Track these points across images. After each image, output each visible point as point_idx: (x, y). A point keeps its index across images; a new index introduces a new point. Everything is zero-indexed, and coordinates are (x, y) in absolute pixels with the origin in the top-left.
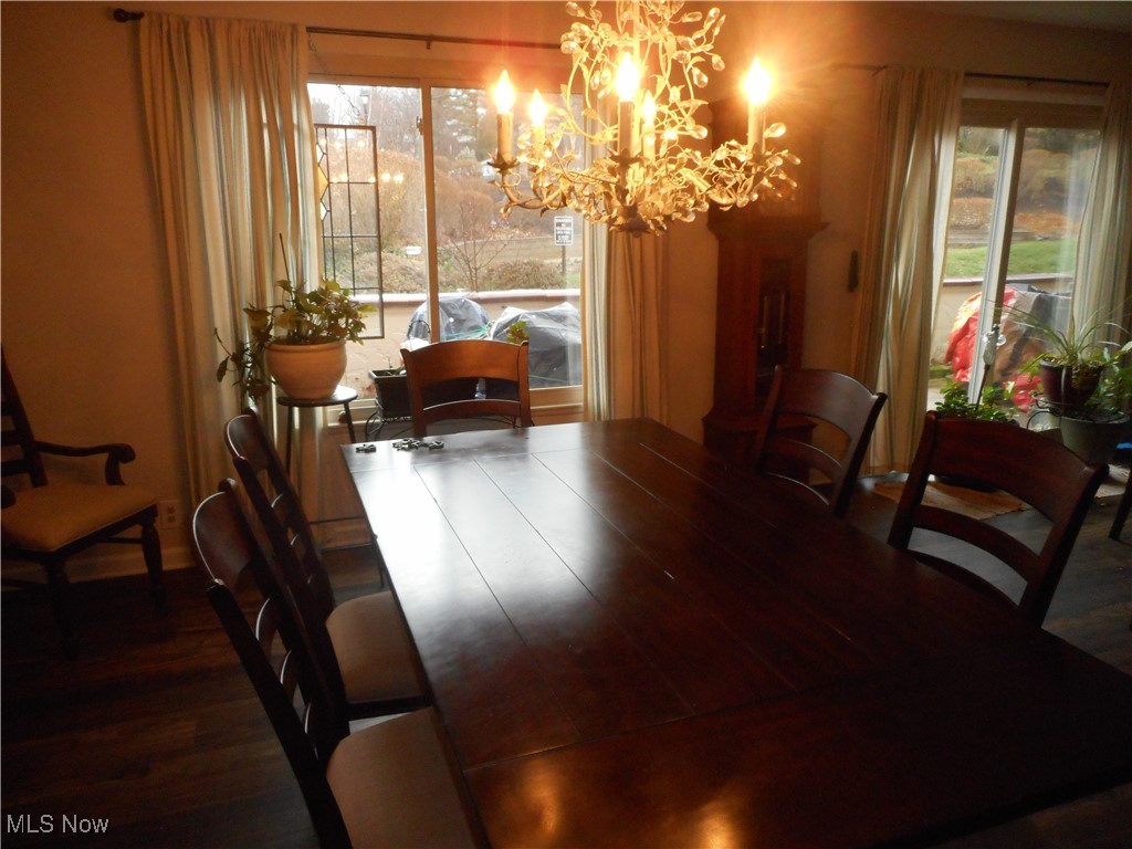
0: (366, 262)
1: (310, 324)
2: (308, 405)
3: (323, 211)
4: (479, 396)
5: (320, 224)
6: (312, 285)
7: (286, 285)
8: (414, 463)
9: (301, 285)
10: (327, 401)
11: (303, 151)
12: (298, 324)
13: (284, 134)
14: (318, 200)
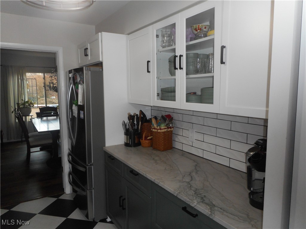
0: (41, 100)
1: (26, 105)
2: (26, 116)
3: (28, 90)
4: (52, 114)
5: (28, 92)
6: (26, 100)
7: (22, 100)
8: (41, 121)
9: (25, 100)
10: (29, 116)
11: (25, 83)
12: (24, 105)
13: (22, 80)
14: (27, 89)
